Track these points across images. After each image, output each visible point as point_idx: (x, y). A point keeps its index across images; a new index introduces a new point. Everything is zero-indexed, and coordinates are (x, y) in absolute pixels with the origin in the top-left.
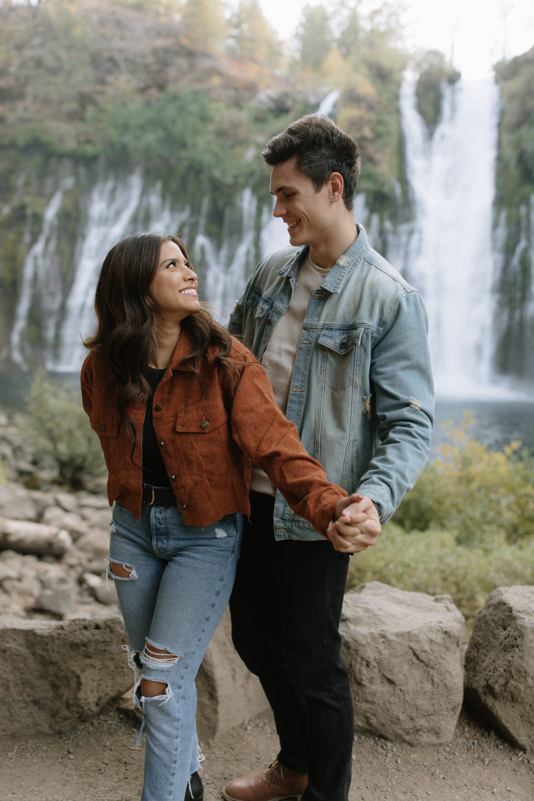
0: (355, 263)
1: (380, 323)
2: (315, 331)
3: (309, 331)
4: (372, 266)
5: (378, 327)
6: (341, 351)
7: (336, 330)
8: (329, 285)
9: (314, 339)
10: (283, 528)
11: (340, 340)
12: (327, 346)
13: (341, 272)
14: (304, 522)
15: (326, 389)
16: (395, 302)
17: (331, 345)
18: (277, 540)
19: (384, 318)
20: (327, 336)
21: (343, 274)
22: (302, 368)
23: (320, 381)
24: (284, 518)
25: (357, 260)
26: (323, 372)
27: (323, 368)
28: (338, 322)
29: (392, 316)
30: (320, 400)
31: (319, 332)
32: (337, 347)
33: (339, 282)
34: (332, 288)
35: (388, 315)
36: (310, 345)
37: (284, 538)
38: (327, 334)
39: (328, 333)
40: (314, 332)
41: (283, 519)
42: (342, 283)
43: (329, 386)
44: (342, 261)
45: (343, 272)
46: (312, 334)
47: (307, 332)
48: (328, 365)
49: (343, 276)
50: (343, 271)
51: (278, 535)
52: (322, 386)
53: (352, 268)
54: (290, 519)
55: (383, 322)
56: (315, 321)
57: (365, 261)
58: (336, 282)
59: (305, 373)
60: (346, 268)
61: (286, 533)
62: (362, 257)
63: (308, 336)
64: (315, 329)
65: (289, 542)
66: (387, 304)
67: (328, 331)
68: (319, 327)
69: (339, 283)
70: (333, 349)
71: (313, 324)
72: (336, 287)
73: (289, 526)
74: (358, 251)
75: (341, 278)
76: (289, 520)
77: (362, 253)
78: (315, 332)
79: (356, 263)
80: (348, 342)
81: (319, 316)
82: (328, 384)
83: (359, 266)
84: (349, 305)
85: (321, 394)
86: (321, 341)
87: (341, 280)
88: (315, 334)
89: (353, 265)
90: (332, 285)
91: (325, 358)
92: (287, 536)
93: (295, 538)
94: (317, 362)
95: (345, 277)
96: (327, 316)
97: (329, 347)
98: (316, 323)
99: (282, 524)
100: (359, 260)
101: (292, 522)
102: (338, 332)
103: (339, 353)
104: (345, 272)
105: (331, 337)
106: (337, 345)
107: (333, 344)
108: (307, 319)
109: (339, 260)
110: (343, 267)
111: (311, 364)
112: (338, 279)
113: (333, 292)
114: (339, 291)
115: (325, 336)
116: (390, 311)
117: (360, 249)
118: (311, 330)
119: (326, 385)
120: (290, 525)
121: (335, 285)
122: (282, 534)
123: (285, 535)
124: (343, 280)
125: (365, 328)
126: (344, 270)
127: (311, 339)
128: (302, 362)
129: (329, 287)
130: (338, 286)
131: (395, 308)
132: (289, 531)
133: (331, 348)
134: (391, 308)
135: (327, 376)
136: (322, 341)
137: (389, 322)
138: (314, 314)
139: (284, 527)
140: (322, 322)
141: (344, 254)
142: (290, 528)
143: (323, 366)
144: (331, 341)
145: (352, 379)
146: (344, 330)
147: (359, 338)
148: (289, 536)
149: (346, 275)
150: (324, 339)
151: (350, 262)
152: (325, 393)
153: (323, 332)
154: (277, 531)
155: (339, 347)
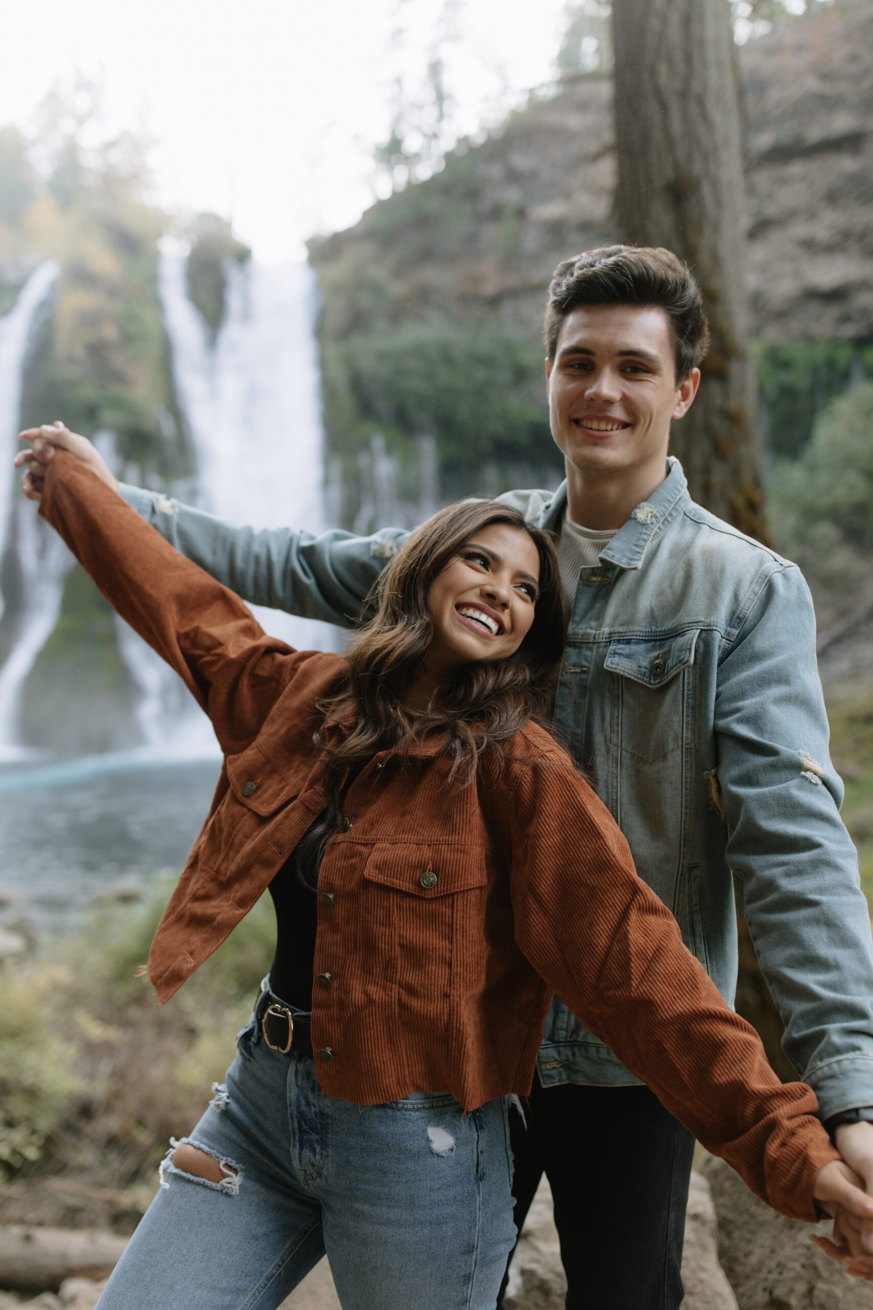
0: (666, 519)
1: (731, 620)
2: (595, 647)
3: (581, 648)
4: (702, 525)
5: (729, 629)
6: (652, 682)
7: (639, 642)
8: (618, 556)
9: (592, 663)
10: (556, 1060)
11: (648, 660)
12: (622, 673)
13: (641, 533)
14: (597, 1047)
15: (624, 762)
16: (760, 580)
17: (630, 672)
18: (544, 1086)
19: (740, 609)
20: (620, 654)
21: (645, 537)
22: (572, 724)
23: (611, 746)
24: (556, 1038)
25: (670, 514)
26: (616, 728)
27: (616, 720)
28: (641, 627)
29: (756, 607)
30: (615, 784)
31: (601, 649)
32: (644, 675)
33: (637, 549)
34: (625, 561)
35: (748, 604)
36: (584, 676)
37: (560, 1081)
38: (620, 651)
39: (622, 649)
40: (591, 650)
41: (554, 1042)
42: (645, 551)
43: (629, 755)
44: (643, 513)
45: (645, 534)
46: (588, 653)
47: (577, 651)
48: (625, 713)
49: (645, 541)
50: (644, 531)
51: (546, 1075)
52: (615, 755)
53: (662, 527)
54: (568, 1039)
55: (738, 617)
56: (591, 628)
57: (685, 517)
58: (631, 550)
59: (579, 731)
60: (650, 525)
61: (562, 1070)
62: (679, 509)
63: (579, 658)
64: (594, 643)
65: (570, 1090)
66: (746, 584)
67: (621, 646)
68: (602, 639)
69: (639, 553)
70: (635, 679)
71: (589, 635)
72: (632, 560)
73: (567, 1056)
74: (673, 497)
75: (642, 543)
76: (566, 1042)
77: (680, 503)
78: (595, 650)
79: (670, 519)
80: (665, 664)
81: (600, 618)
82: (627, 752)
83: (676, 525)
84: (660, 593)
85: (615, 771)
86: (609, 664)
87: (643, 547)
88: (594, 653)
89: (663, 523)
90: (624, 556)
91: (617, 699)
92: (564, 1076)
93: (581, 1081)
94: (602, 709)
95: (648, 543)
96: (616, 617)
97: (627, 676)
98: (594, 632)
99: (552, 1052)
100: (674, 514)
101: (573, 1046)
102: (642, 647)
103: (649, 686)
104: (649, 533)
105: (629, 656)
106: (643, 670)
107: (635, 667)
108: (574, 626)
109: (637, 510)
110: (644, 525)
111: (590, 713)
112: (636, 546)
113: (626, 567)
114: (640, 565)
115: (617, 656)
116: (752, 597)
117: (676, 495)
118: (584, 645)
119: (624, 753)
120: (569, 1053)
121: (629, 555)
122: (553, 1072)
123: (560, 1075)
124: (646, 548)
125: (702, 630)
126: (646, 529)
127: (586, 664)
128: (569, 710)
129: (619, 560)
130: (636, 557)
131: (761, 591)
132: (569, 1066)
133: (632, 678)
134: (753, 591)
135: (623, 734)
136: (611, 663)
137: (750, 618)
138: (589, 616)
139: (557, 1058)
140: (606, 630)
141: (646, 499)
142: (571, 1059)
143: (616, 714)
144: (630, 664)
145: (680, 736)
146: (655, 641)
147: (690, 649)
148: (569, 1078)
149: (651, 537)
150: (616, 659)
151: (658, 515)
152: (624, 770)
153: (612, 647)
154: (543, 1067)
155: (647, 674)
